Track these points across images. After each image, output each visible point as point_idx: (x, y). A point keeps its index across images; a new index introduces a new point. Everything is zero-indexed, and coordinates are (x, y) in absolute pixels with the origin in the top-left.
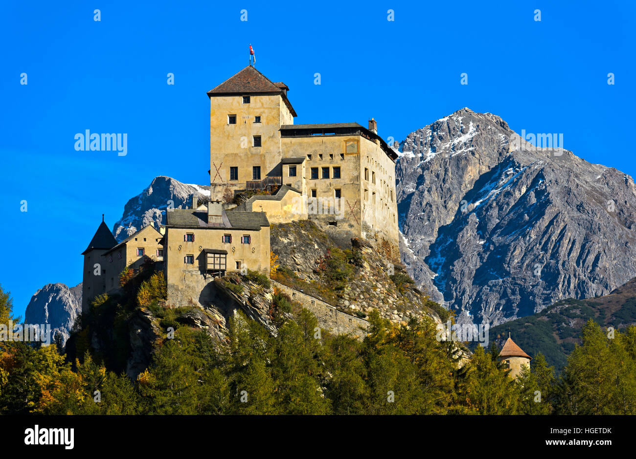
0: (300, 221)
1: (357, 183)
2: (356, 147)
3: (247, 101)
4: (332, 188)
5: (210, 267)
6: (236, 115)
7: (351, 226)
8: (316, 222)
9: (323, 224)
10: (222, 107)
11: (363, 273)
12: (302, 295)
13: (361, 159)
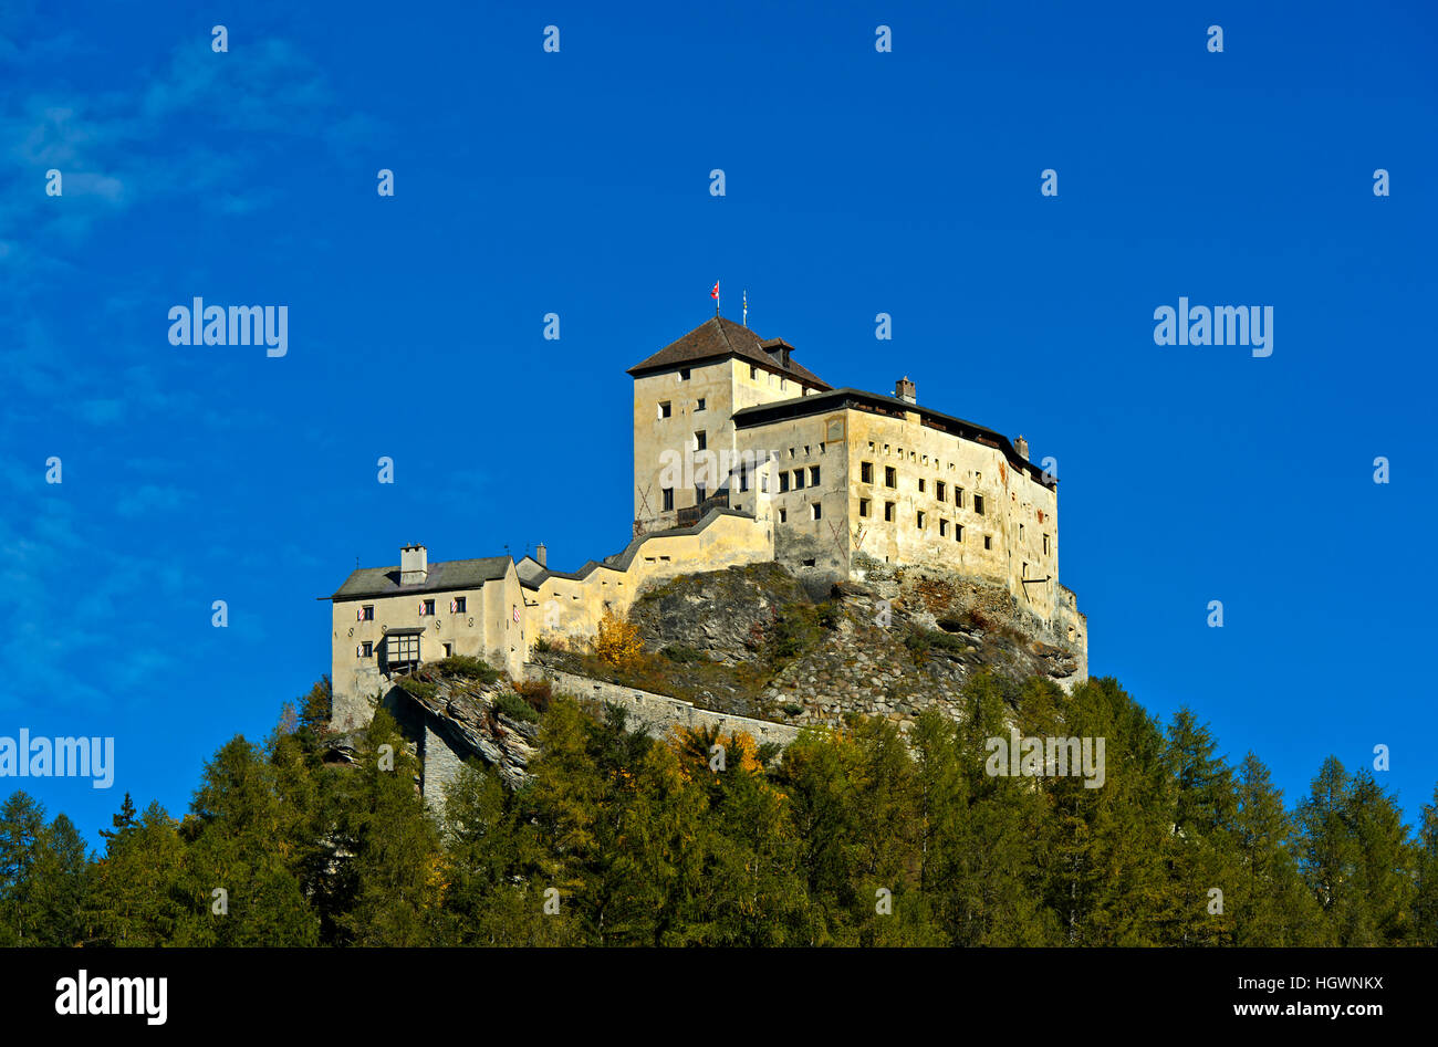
0: (750, 565)
1: (844, 489)
2: (842, 429)
3: (686, 376)
4: (807, 503)
5: (392, 658)
6: (669, 402)
7: (835, 563)
8: (785, 563)
9: (795, 565)
10: (649, 391)
11: (834, 640)
12: (614, 689)
13: (850, 448)
